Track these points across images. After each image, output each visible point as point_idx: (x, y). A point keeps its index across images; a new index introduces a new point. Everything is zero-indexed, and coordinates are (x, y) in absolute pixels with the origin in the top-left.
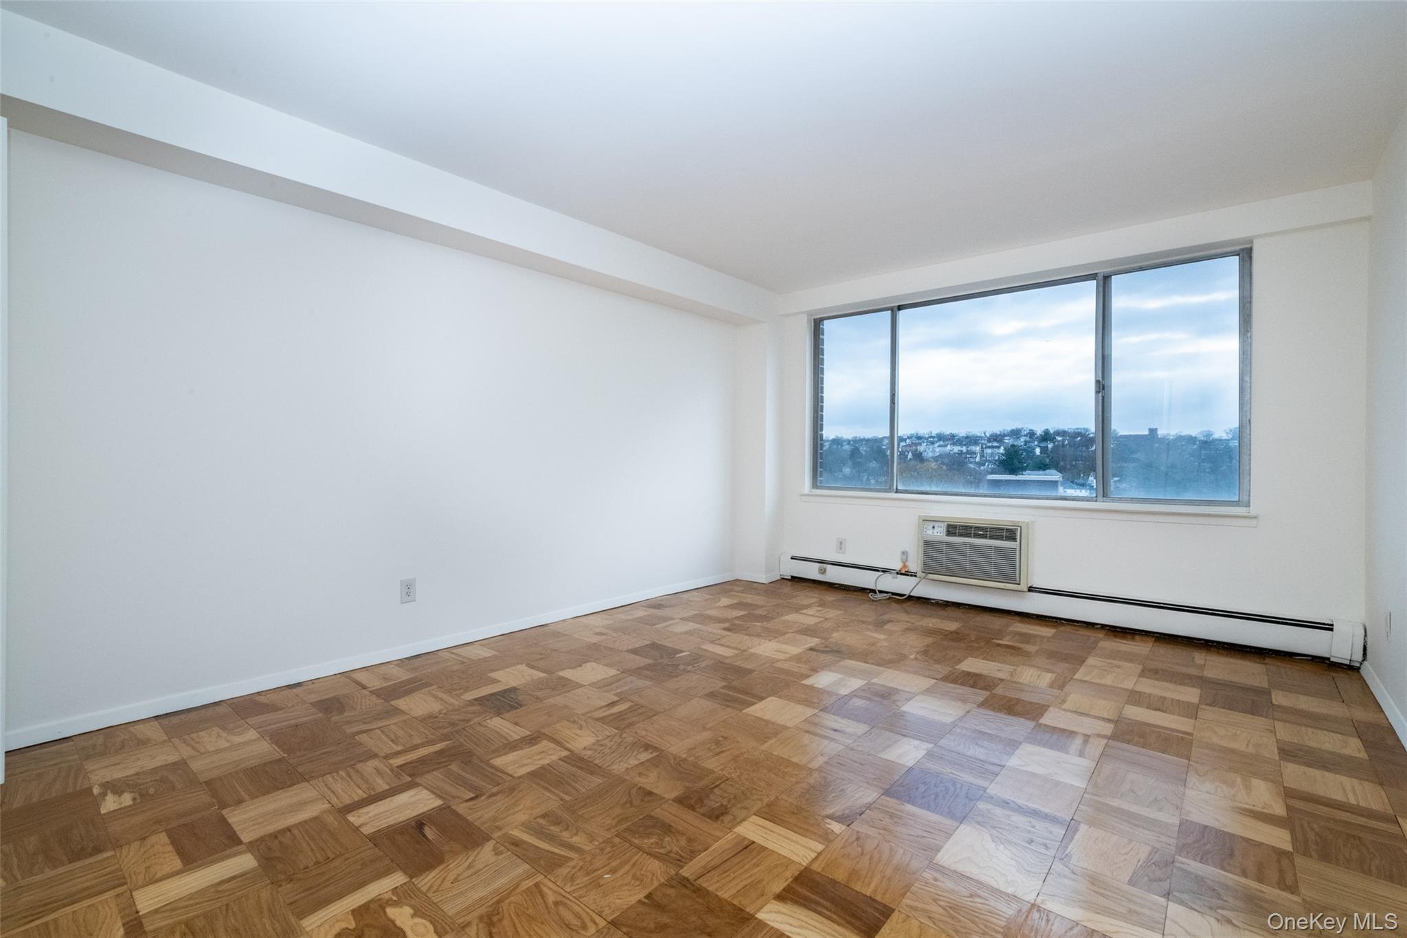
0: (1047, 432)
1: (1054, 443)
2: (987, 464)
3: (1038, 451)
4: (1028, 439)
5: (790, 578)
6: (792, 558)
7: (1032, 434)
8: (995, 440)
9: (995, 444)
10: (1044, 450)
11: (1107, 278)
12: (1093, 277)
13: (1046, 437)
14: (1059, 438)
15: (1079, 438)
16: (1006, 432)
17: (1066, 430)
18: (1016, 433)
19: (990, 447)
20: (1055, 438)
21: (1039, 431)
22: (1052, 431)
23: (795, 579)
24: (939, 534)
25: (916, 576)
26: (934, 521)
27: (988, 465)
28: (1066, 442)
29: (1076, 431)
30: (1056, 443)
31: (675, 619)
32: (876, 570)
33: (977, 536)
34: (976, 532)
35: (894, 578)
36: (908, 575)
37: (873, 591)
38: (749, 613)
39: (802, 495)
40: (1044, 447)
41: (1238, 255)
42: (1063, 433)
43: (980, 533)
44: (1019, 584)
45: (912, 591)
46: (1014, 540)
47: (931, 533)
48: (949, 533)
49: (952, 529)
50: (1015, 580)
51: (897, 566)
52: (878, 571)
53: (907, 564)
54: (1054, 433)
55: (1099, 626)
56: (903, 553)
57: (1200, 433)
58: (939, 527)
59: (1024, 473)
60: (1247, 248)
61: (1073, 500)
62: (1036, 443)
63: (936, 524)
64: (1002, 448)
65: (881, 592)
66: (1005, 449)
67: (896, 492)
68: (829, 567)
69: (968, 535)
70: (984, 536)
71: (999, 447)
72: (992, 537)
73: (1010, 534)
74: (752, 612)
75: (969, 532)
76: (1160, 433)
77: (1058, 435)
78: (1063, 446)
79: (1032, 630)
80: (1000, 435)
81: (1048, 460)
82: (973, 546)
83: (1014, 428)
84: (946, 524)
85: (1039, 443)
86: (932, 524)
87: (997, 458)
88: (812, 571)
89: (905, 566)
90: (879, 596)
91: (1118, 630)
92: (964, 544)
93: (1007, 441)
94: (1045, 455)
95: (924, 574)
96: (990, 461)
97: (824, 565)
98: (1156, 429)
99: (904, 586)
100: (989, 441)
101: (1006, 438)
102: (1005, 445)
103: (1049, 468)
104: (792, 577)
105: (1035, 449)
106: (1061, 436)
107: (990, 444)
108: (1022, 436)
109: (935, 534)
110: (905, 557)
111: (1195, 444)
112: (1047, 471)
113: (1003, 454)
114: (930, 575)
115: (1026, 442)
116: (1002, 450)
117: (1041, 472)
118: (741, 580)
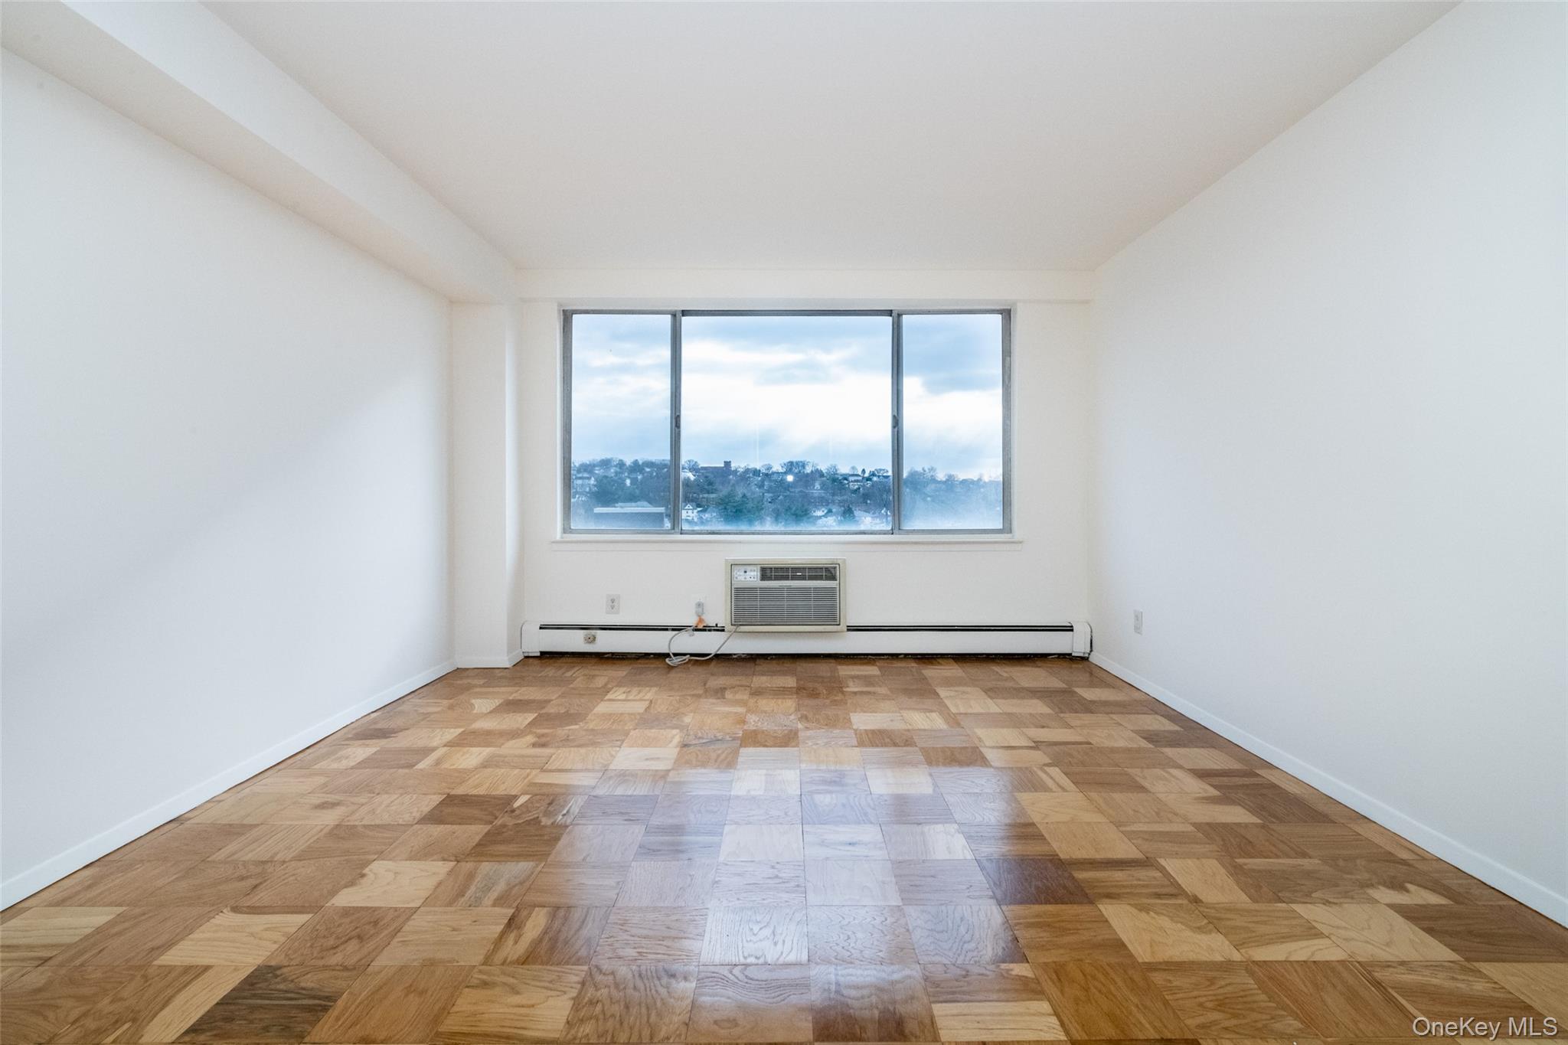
0: (636, 462)
1: (643, 474)
2: (577, 496)
3: (628, 482)
4: (618, 470)
5: (539, 654)
6: (541, 628)
7: (621, 464)
8: (585, 471)
9: (586, 475)
10: (634, 481)
11: (899, 315)
12: (890, 313)
13: (636, 467)
14: (648, 470)
15: (666, 470)
16: (595, 462)
17: (654, 461)
18: (605, 463)
19: (580, 478)
20: (644, 469)
21: (628, 461)
22: (640, 462)
23: (547, 656)
24: (752, 579)
25: (723, 630)
26: (745, 565)
27: (579, 498)
28: (655, 474)
29: (663, 462)
30: (645, 474)
31: (433, 749)
32: (664, 629)
33: (794, 578)
34: (794, 574)
35: (690, 636)
36: (705, 630)
37: (667, 655)
38: (540, 715)
39: (553, 542)
40: (634, 478)
41: (1001, 314)
42: (651, 464)
43: (798, 574)
44: (839, 625)
45: (719, 649)
46: (833, 578)
47: (743, 579)
48: (764, 577)
49: (767, 573)
50: (835, 620)
51: (692, 621)
52: (667, 630)
53: (703, 617)
54: (643, 463)
55: (902, 656)
56: (699, 605)
57: (763, 466)
58: (751, 571)
59: (616, 505)
60: (1007, 310)
61: (871, 534)
62: (626, 474)
63: (748, 568)
64: (593, 479)
65: (675, 655)
66: (596, 480)
67: (681, 534)
68: (599, 632)
69: (786, 578)
70: (803, 578)
71: (589, 478)
72: (811, 578)
73: (829, 572)
74: (543, 711)
75: (785, 574)
76: (733, 466)
77: (647, 467)
78: (652, 477)
79: (863, 671)
80: (590, 465)
81: (637, 491)
82: (789, 588)
83: (603, 457)
84: (759, 567)
85: (629, 474)
86: (743, 568)
87: (588, 489)
88: (574, 642)
89: (701, 620)
90: (676, 661)
91: (919, 656)
92: (781, 589)
93: (597, 472)
94: (635, 487)
95: (735, 627)
96: (581, 494)
97: (593, 632)
98: (730, 462)
99: (709, 644)
100: (579, 471)
101: (597, 468)
102: (596, 476)
103: (639, 500)
104: (542, 653)
105: (625, 480)
106: (649, 468)
107: (580, 475)
108: (612, 466)
109: (748, 579)
110: (700, 609)
111: (759, 476)
112: (639, 503)
113: (595, 486)
114: (742, 627)
115: (616, 473)
116: (592, 481)
117: (633, 504)
118: (467, 669)
